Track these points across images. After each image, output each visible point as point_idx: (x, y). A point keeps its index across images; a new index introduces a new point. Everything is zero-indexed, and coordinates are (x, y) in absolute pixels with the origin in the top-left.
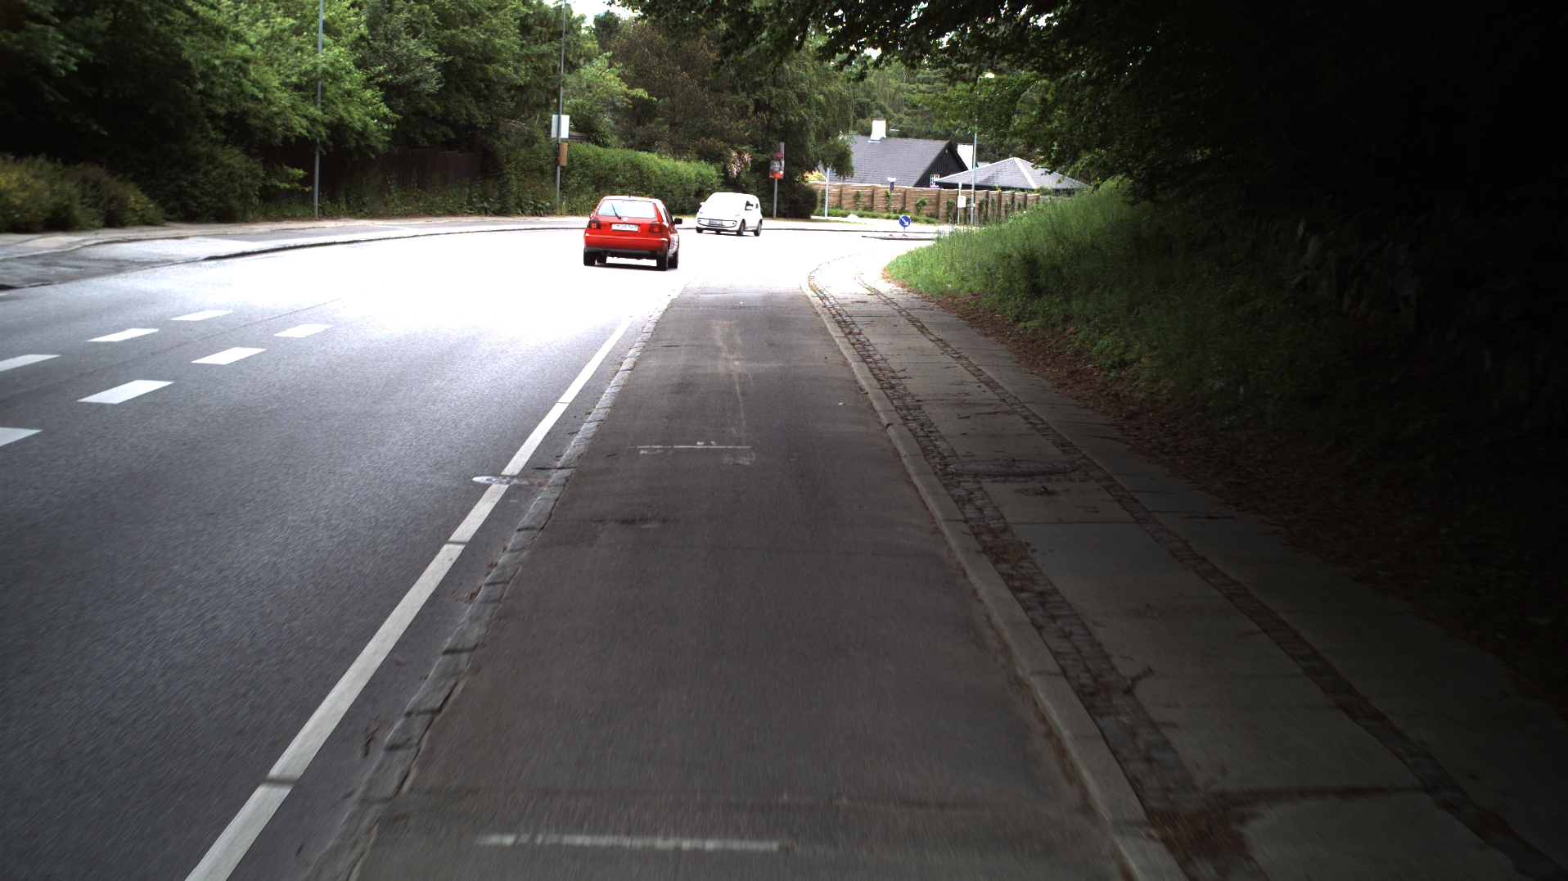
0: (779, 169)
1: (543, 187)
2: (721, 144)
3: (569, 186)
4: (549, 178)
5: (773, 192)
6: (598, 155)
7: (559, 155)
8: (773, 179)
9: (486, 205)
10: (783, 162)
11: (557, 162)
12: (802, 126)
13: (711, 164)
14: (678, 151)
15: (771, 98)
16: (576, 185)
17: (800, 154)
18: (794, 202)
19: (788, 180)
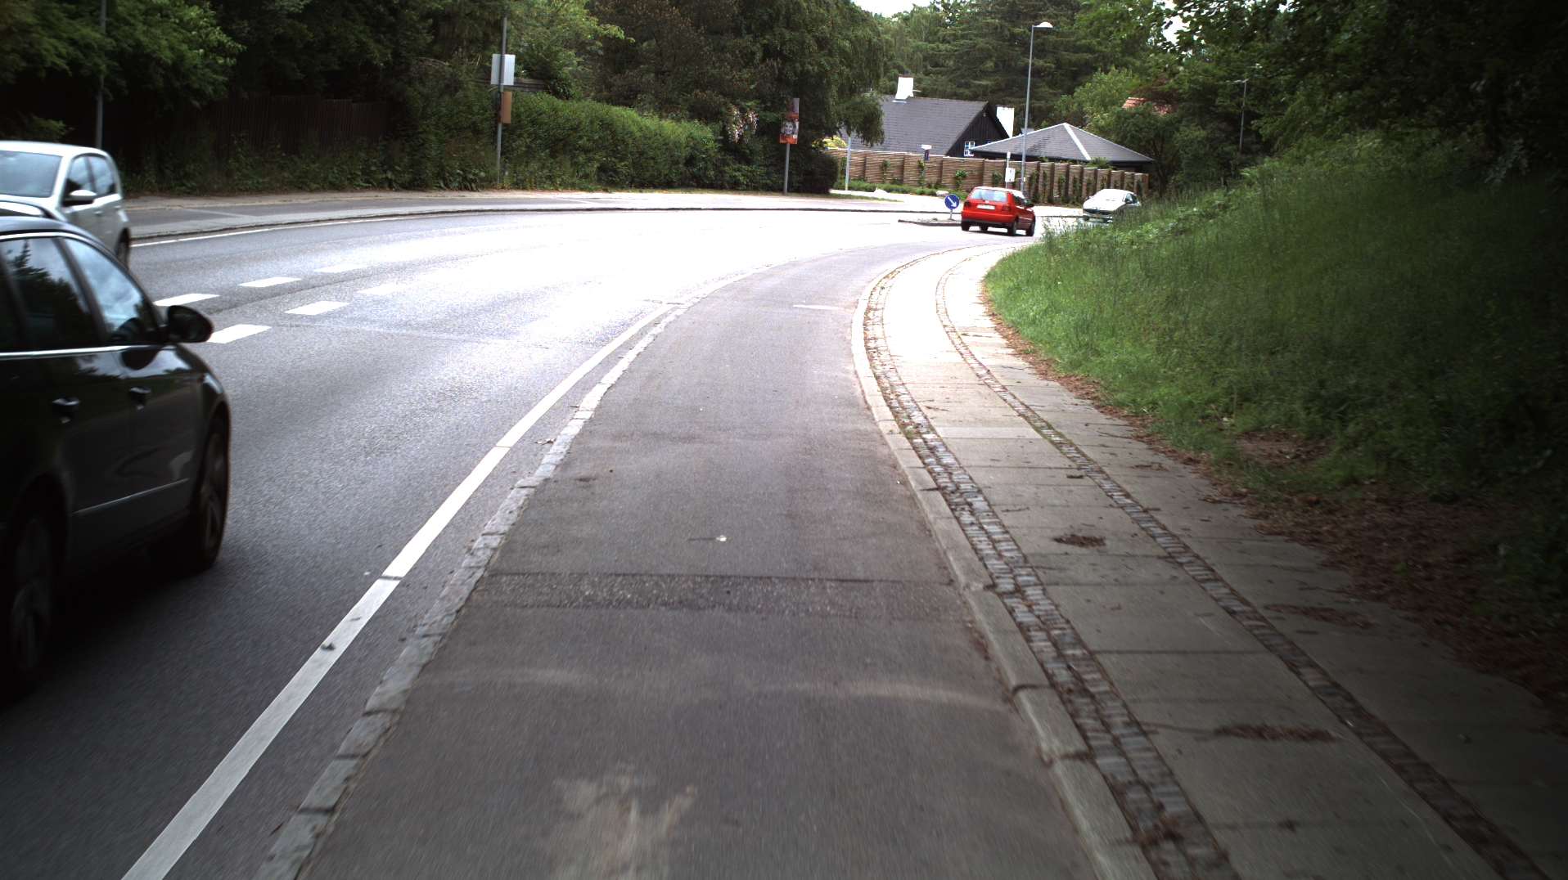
0: (792, 132)
1: (476, 151)
2: (721, 99)
3: (513, 150)
4: (485, 140)
5: (784, 160)
6: (555, 110)
7: (500, 109)
8: (785, 145)
9: (389, 175)
10: (797, 124)
11: (497, 118)
12: (821, 79)
13: (707, 124)
14: (665, 107)
15: (783, 44)
16: (523, 149)
17: (818, 114)
18: (810, 173)
19: (803, 145)
